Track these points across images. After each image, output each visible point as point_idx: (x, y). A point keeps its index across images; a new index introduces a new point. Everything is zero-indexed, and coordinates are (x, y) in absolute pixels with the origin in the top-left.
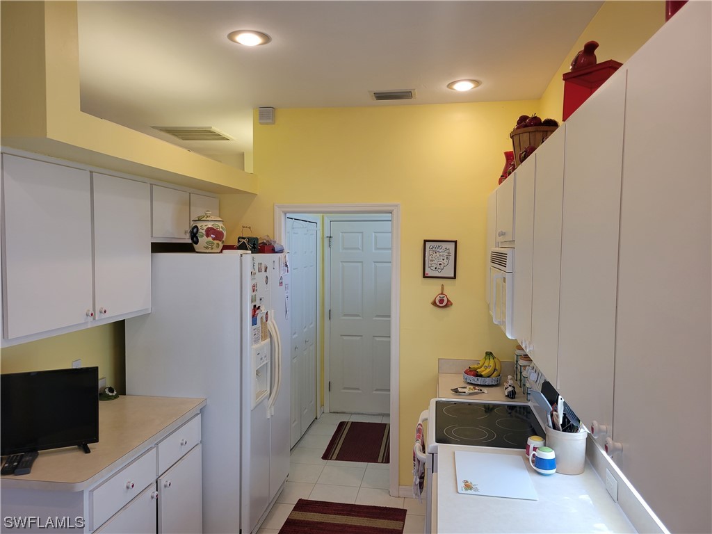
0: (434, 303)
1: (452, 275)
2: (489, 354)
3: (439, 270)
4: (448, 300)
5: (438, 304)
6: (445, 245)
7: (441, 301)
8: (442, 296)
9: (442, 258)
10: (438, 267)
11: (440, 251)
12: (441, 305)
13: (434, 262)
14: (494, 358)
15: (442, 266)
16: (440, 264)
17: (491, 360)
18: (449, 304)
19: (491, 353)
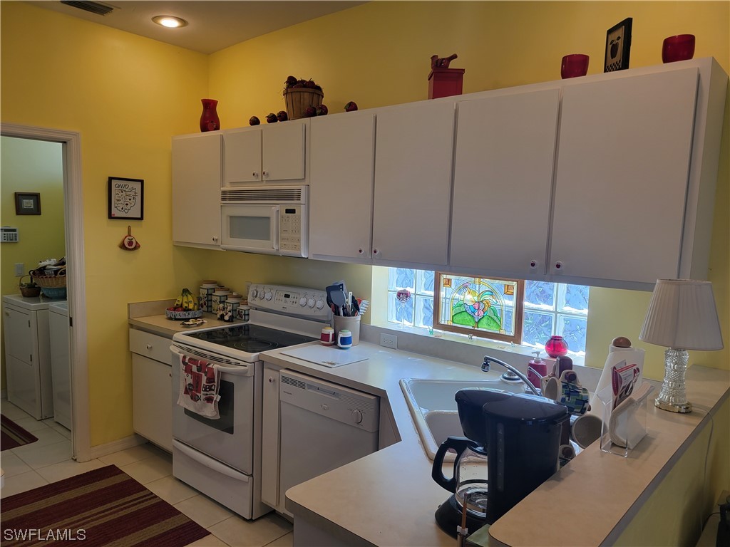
0: (123, 246)
1: (140, 217)
2: (185, 291)
3: (126, 211)
4: (137, 242)
5: (127, 246)
6: (131, 184)
7: (130, 243)
8: (130, 238)
9: (128, 198)
10: (125, 207)
11: (127, 190)
12: (130, 247)
13: (120, 202)
14: (190, 294)
15: (129, 207)
16: (127, 204)
17: (189, 296)
18: (137, 247)
19: (188, 290)
